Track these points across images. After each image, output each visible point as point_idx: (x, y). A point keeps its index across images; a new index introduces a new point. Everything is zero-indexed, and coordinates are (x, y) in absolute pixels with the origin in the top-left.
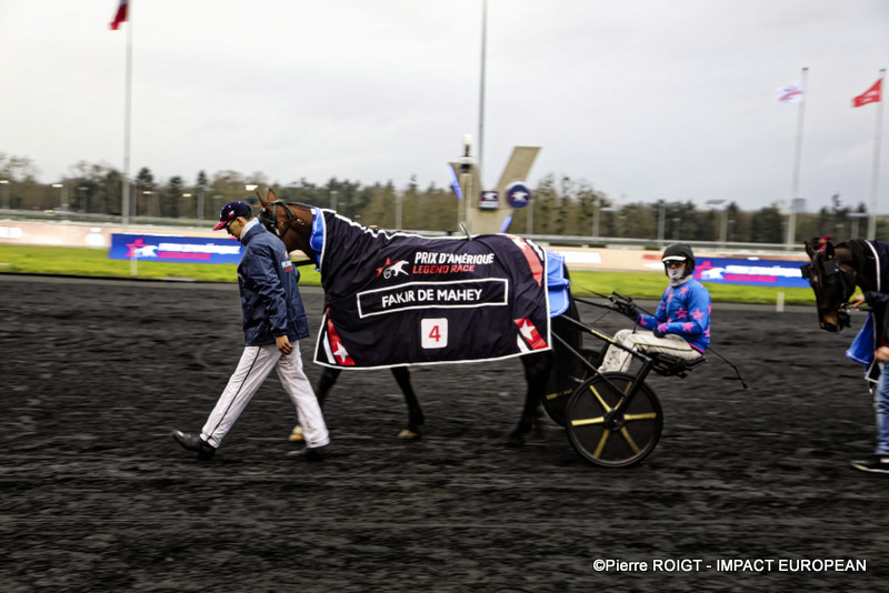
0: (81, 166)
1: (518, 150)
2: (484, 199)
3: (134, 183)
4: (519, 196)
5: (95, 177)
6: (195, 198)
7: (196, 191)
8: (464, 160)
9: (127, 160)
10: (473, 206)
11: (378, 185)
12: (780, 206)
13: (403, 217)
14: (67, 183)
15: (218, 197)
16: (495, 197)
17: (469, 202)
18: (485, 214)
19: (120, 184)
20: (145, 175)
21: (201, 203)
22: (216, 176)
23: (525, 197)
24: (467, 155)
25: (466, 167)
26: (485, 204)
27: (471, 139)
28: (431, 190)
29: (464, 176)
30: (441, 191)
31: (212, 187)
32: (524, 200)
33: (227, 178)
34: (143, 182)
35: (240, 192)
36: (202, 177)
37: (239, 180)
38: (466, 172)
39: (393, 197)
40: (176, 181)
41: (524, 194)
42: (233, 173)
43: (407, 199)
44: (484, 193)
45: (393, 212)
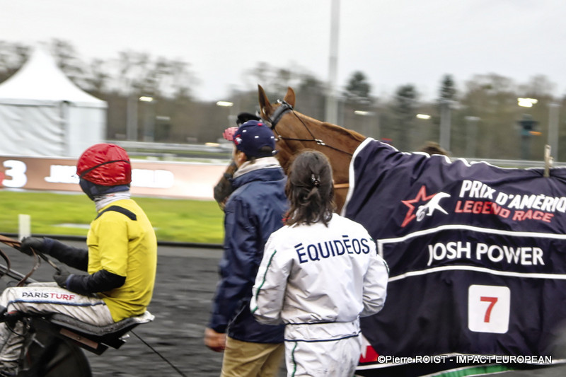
0: (260, 71)
3: (344, 99)
5: (281, 89)
6: (436, 121)
7: (438, 109)
9: (333, 61)
14: (237, 97)
15: (472, 118)
19: (322, 101)
20: (358, 84)
21: (445, 128)
22: (470, 84)
31: (463, 102)
33: (489, 87)
34: (355, 96)
35: (509, 110)
36: (448, 84)
37: (508, 90)
40: (406, 93)
42: (496, 78)
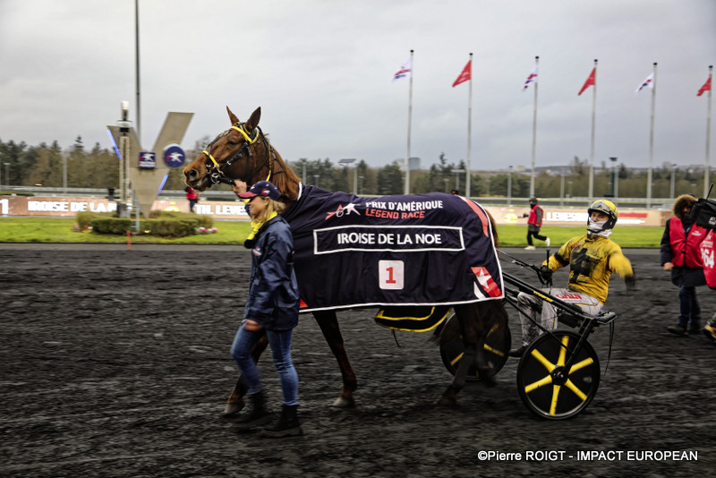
1: (171, 115)
2: (143, 160)
4: (175, 156)
8: (121, 124)
10: (131, 166)
11: (43, 146)
12: (400, 164)
13: (68, 176)
16: (152, 158)
17: (128, 162)
18: (144, 173)
23: (179, 157)
24: (125, 120)
25: (125, 130)
26: (143, 164)
27: (129, 105)
28: (96, 150)
29: (122, 138)
30: (106, 151)
32: (179, 160)
38: (125, 135)
39: (60, 158)
41: (179, 155)
43: (71, 159)
44: (142, 154)
45: (58, 171)
